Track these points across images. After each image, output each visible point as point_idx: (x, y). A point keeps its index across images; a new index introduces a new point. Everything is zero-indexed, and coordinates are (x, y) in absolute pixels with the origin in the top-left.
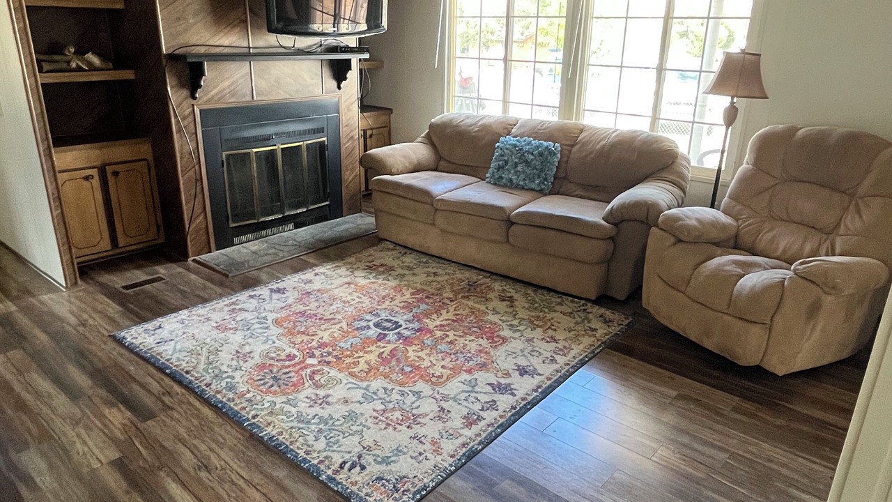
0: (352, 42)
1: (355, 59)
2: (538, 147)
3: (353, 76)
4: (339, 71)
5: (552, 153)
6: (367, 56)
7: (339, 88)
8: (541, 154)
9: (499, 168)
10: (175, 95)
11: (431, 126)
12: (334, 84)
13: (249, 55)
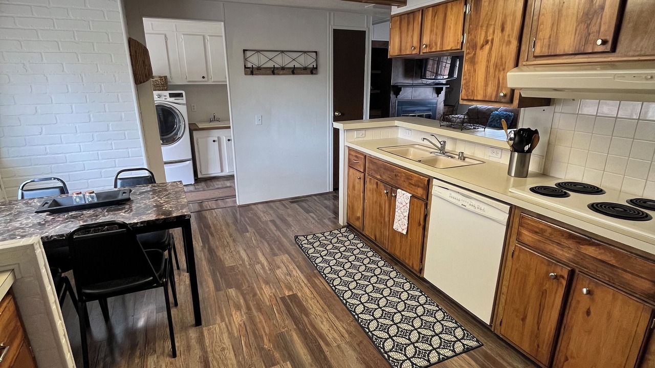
0: (444, 82)
1: (444, 87)
2: (505, 114)
3: (443, 93)
4: (438, 91)
5: (510, 116)
6: (449, 86)
7: (438, 97)
8: (506, 117)
9: (491, 121)
10: (392, 96)
11: (469, 109)
12: (436, 95)
13: (413, 85)
